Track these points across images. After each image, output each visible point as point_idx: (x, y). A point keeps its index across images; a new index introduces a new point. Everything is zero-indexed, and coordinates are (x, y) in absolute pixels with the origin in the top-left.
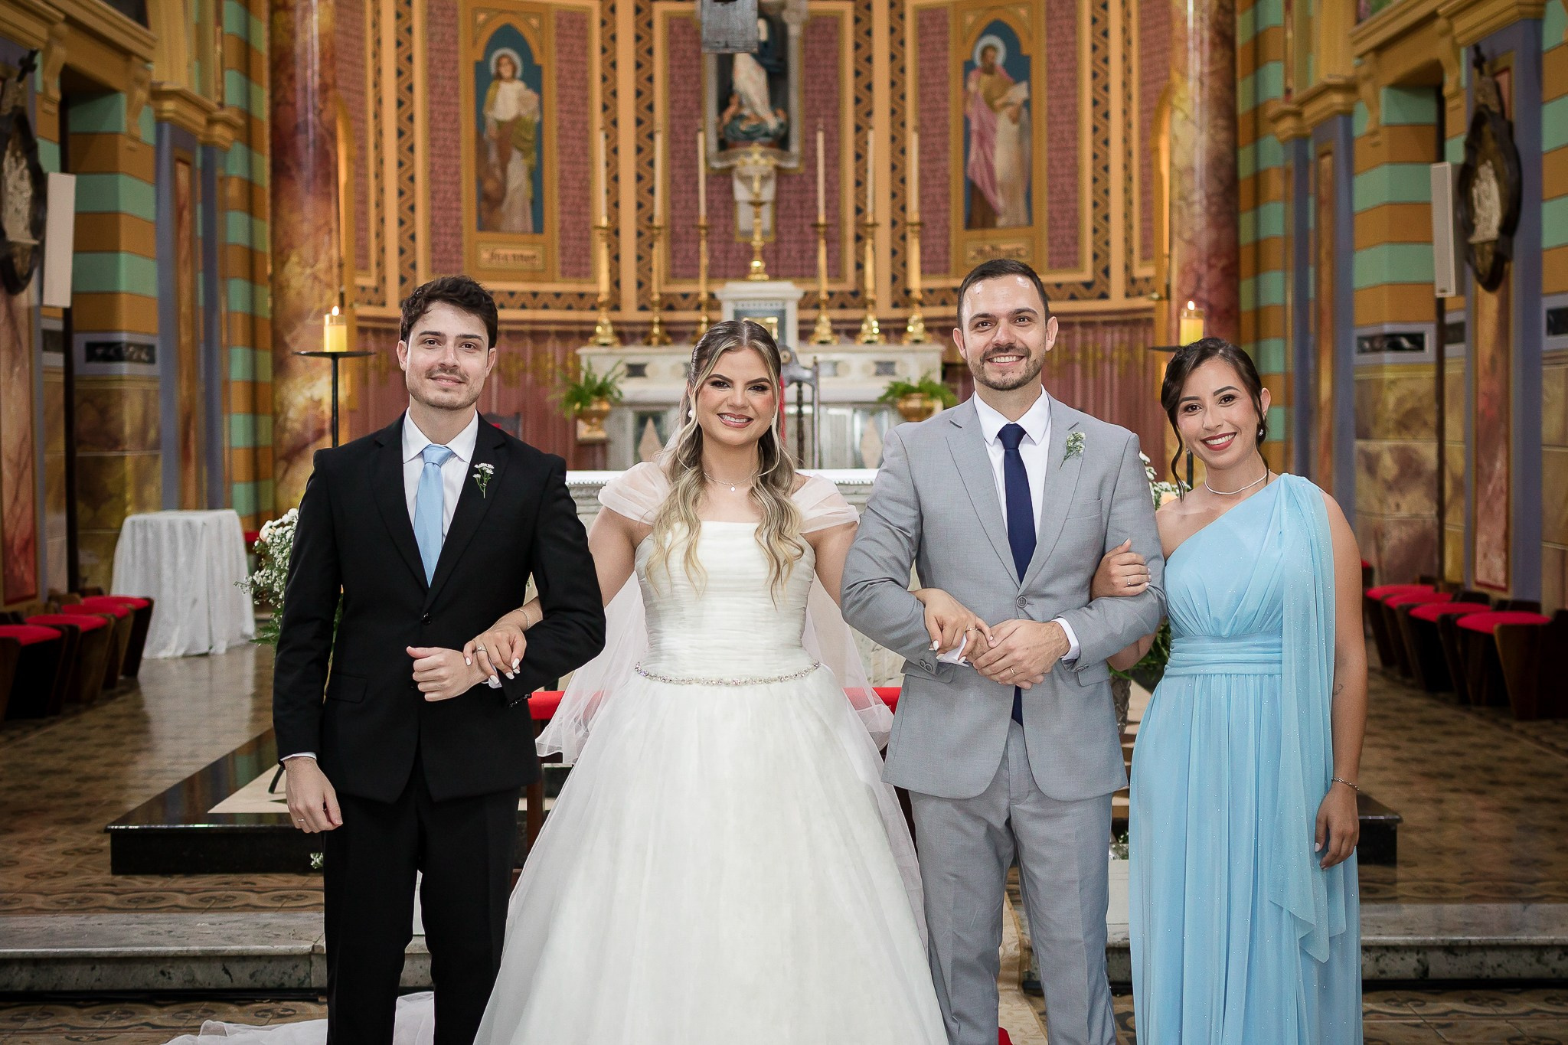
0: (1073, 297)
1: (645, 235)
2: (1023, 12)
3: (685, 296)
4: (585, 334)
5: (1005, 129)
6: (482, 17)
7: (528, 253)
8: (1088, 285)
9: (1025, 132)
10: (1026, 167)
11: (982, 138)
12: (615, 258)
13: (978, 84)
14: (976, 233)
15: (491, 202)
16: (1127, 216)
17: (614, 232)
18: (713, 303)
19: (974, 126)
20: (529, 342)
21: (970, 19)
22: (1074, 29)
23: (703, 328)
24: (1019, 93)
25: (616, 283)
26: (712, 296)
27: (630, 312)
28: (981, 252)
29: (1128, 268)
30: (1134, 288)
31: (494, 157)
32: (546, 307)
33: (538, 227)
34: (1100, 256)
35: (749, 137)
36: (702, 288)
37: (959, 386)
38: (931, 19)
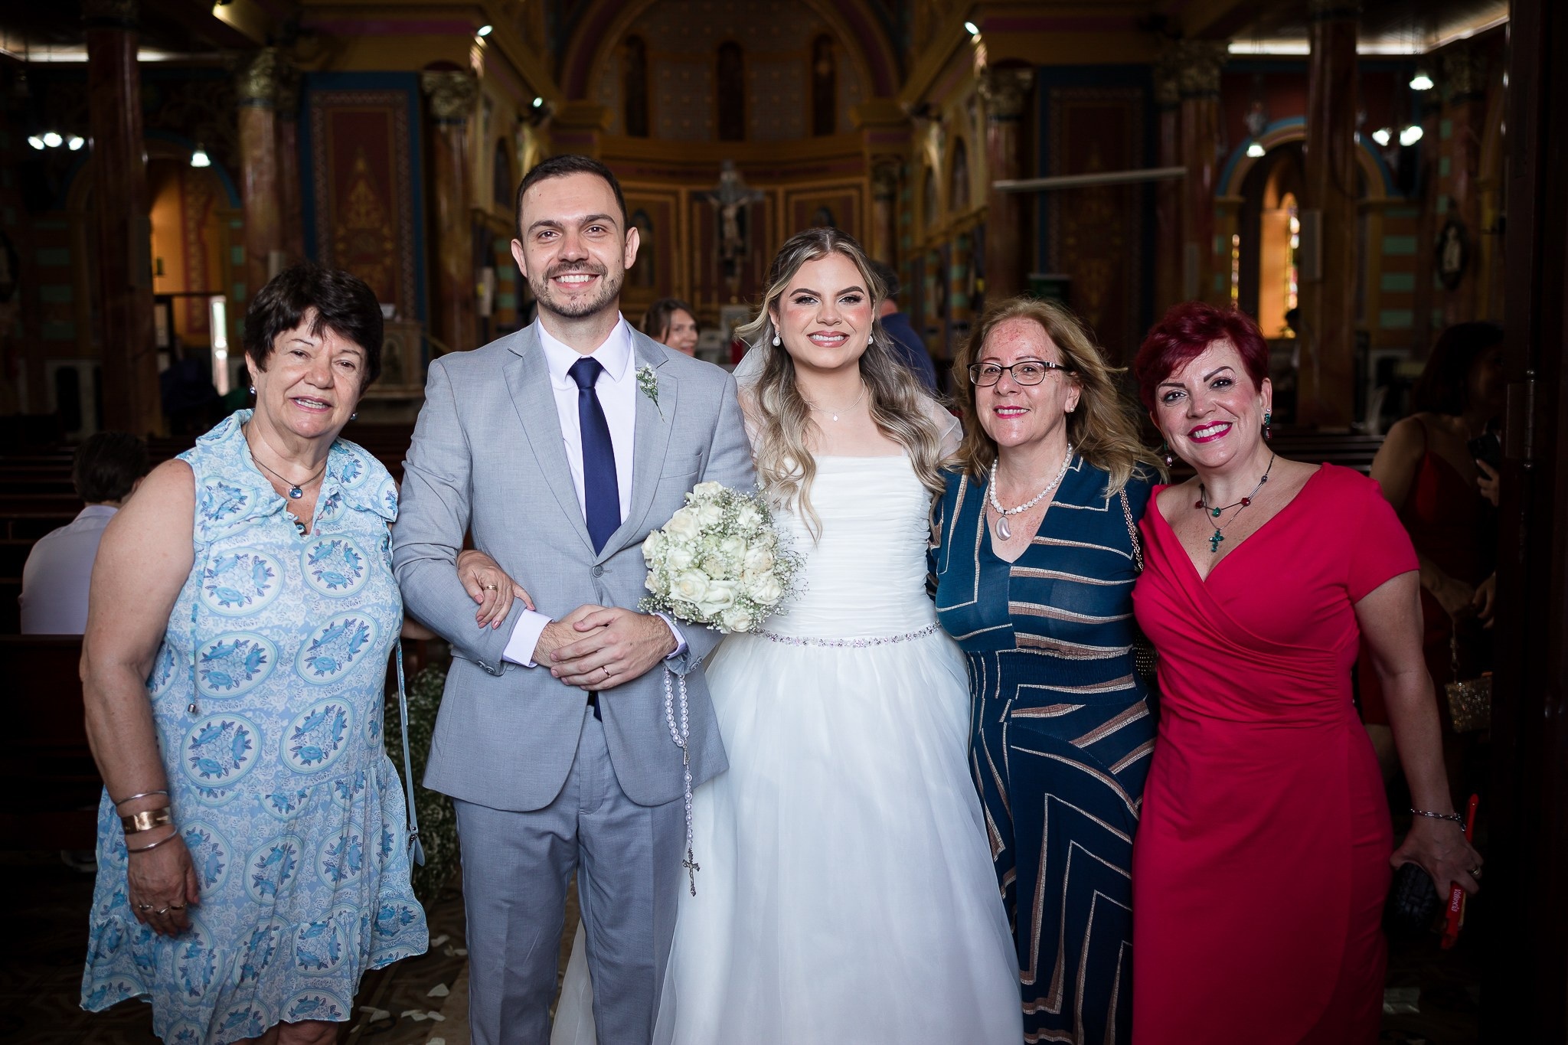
2: (833, 204)
38: (800, 206)
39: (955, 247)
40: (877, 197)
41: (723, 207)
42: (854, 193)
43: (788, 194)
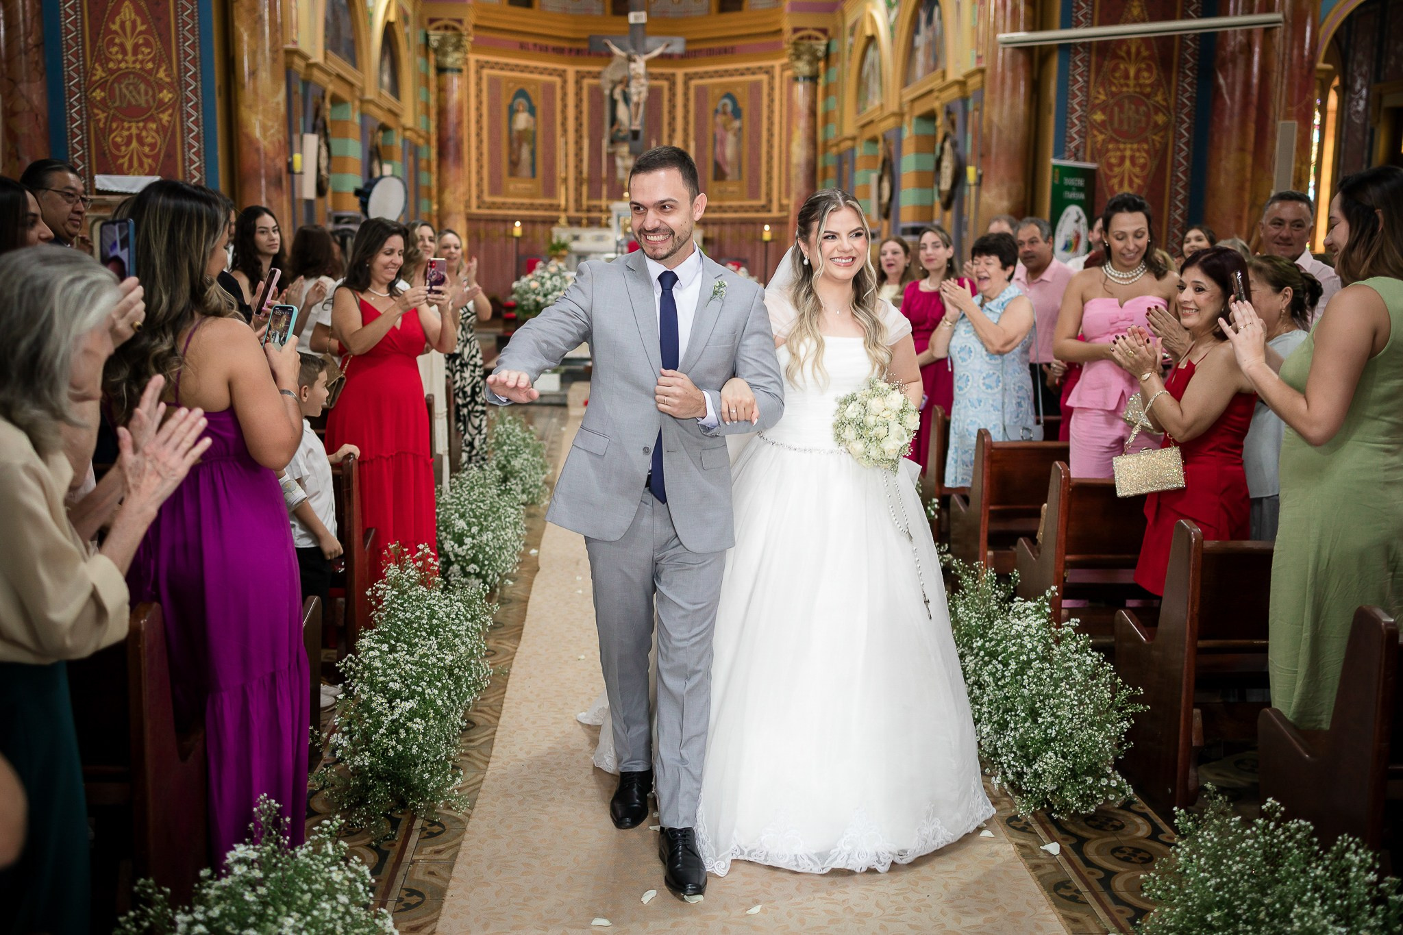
0: (757, 211)
1: (579, 181)
2: (739, 90)
3: (595, 206)
4: (554, 221)
5: (731, 139)
6: (511, 85)
7: (529, 186)
8: (763, 207)
9: (739, 141)
10: (739, 156)
11: (723, 143)
12: (567, 189)
13: (720, 119)
14: (718, 183)
15: (514, 164)
16: (780, 178)
17: (565, 180)
18: (608, 210)
19: (718, 137)
20: (529, 227)
21: (717, 92)
22: (760, 98)
23: (604, 221)
24: (737, 124)
25: (567, 200)
26: (608, 207)
27: (572, 213)
28: (720, 191)
29: (780, 200)
30: (782, 208)
31: (515, 145)
32: (537, 209)
33: (534, 175)
34: (769, 195)
35: (624, 140)
36: (604, 203)
37: (710, 248)
38: (701, 91)
39: (909, 132)
40: (796, 79)
41: (630, 59)
42: (764, 78)
43: (688, 78)
